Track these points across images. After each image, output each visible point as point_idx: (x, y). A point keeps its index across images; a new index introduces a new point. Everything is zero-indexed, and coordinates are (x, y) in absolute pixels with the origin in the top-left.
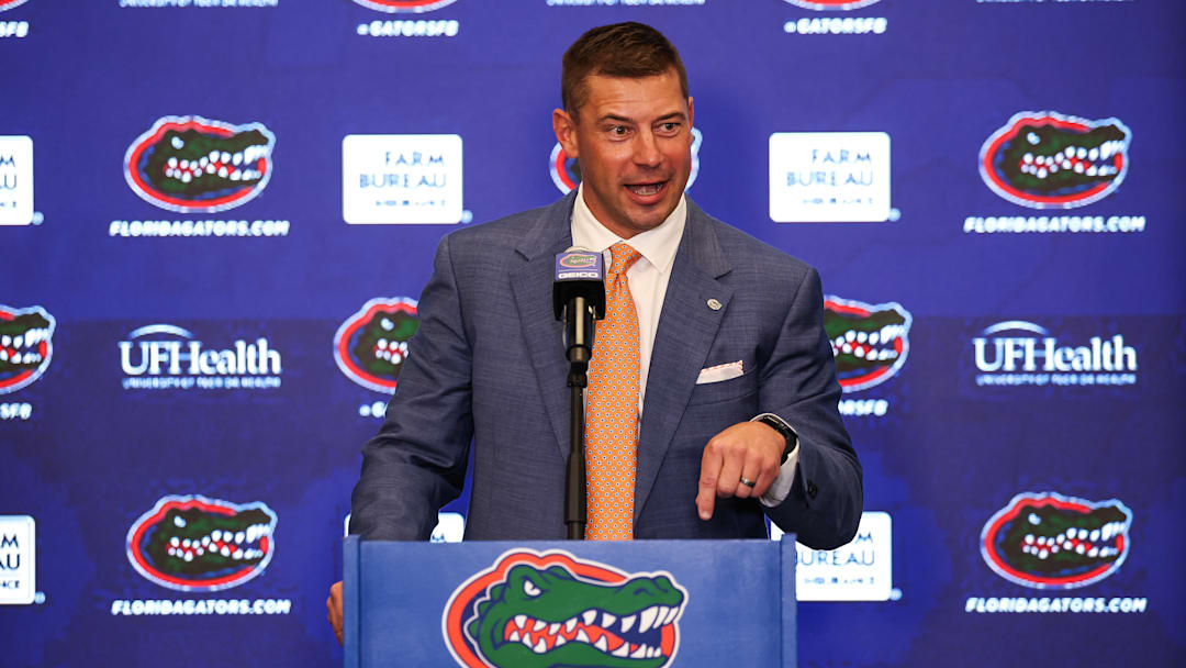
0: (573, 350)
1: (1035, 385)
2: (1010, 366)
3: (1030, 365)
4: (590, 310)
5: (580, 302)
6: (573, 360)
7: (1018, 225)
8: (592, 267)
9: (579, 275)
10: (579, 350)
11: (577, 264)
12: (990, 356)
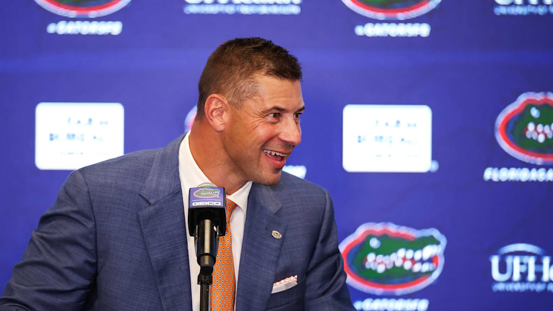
0: (202, 258)
1: (535, 291)
2: (517, 277)
3: (531, 277)
4: (215, 228)
5: (207, 223)
6: (202, 265)
7: (523, 175)
8: (216, 198)
9: (207, 204)
10: (207, 258)
11: (206, 195)
12: (503, 269)
